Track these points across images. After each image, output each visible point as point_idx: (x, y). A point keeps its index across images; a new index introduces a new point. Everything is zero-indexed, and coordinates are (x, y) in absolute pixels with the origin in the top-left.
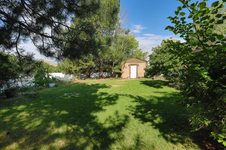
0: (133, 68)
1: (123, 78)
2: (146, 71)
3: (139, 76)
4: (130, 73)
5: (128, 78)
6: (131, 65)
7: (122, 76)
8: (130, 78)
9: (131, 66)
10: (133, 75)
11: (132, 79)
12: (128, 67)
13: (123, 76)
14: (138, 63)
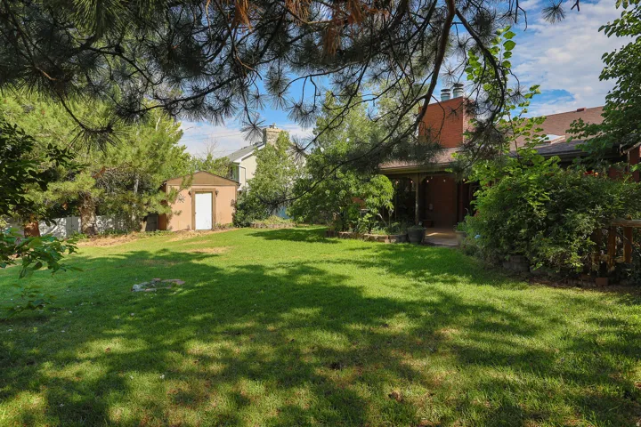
0: (203, 201)
1: (173, 230)
2: (236, 207)
3: (218, 222)
4: (194, 214)
5: (188, 230)
6: (197, 192)
7: (168, 227)
8: (194, 228)
9: (197, 196)
10: (203, 222)
11: (199, 231)
12: (189, 199)
13: (174, 224)
14: (217, 188)
